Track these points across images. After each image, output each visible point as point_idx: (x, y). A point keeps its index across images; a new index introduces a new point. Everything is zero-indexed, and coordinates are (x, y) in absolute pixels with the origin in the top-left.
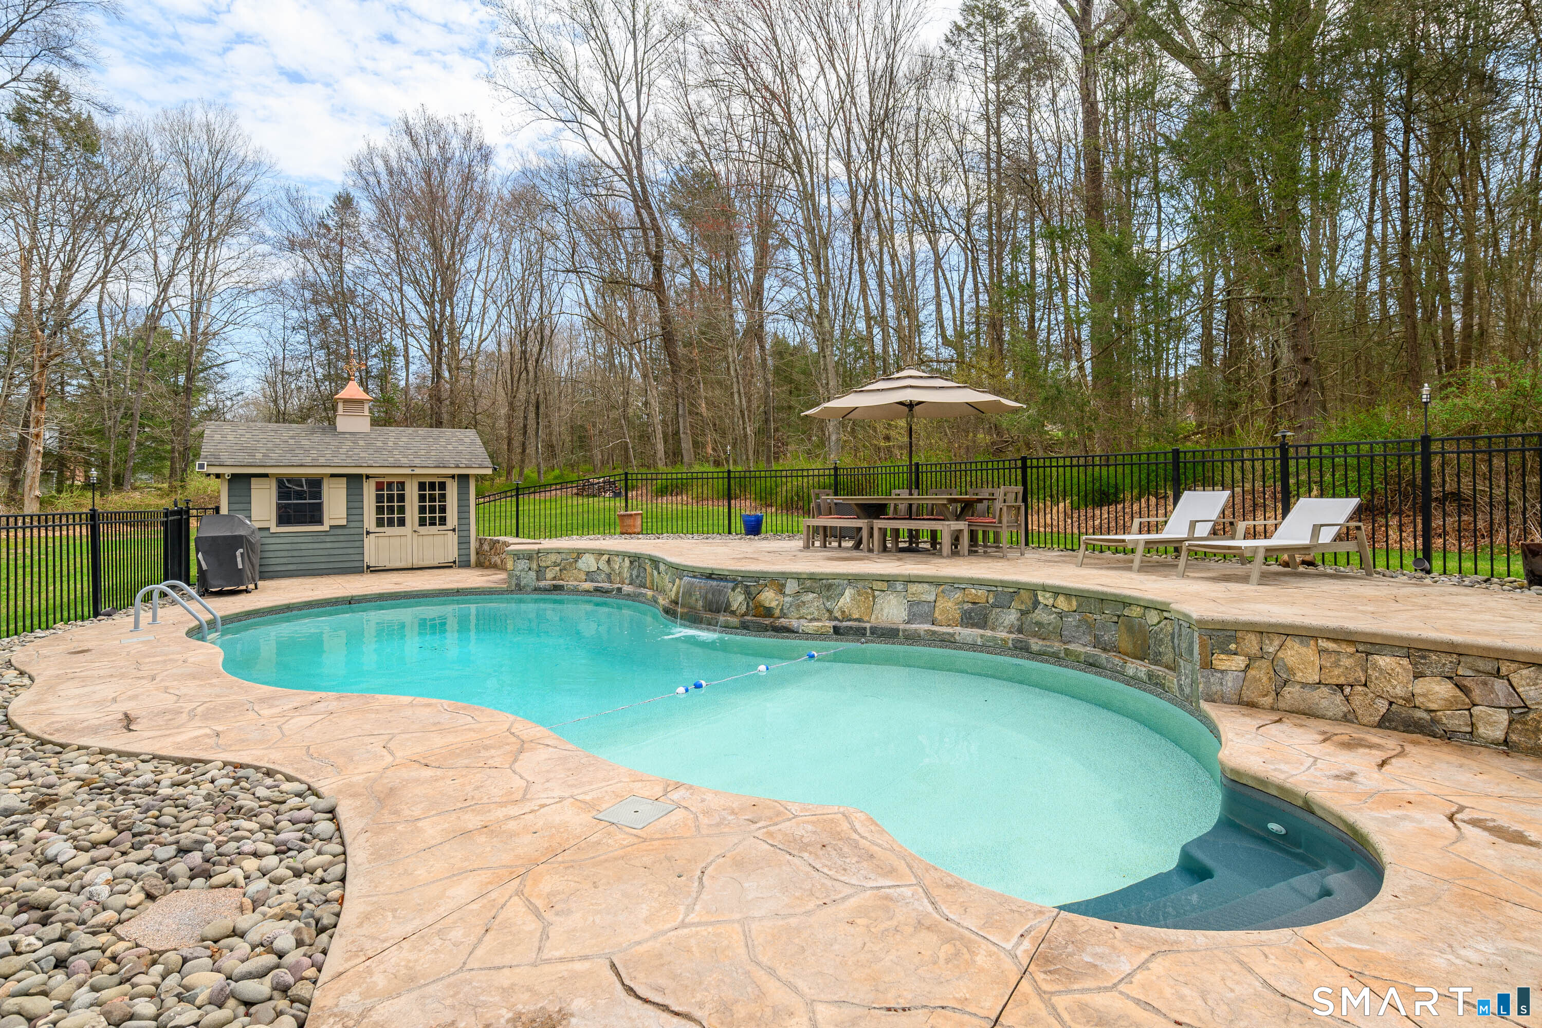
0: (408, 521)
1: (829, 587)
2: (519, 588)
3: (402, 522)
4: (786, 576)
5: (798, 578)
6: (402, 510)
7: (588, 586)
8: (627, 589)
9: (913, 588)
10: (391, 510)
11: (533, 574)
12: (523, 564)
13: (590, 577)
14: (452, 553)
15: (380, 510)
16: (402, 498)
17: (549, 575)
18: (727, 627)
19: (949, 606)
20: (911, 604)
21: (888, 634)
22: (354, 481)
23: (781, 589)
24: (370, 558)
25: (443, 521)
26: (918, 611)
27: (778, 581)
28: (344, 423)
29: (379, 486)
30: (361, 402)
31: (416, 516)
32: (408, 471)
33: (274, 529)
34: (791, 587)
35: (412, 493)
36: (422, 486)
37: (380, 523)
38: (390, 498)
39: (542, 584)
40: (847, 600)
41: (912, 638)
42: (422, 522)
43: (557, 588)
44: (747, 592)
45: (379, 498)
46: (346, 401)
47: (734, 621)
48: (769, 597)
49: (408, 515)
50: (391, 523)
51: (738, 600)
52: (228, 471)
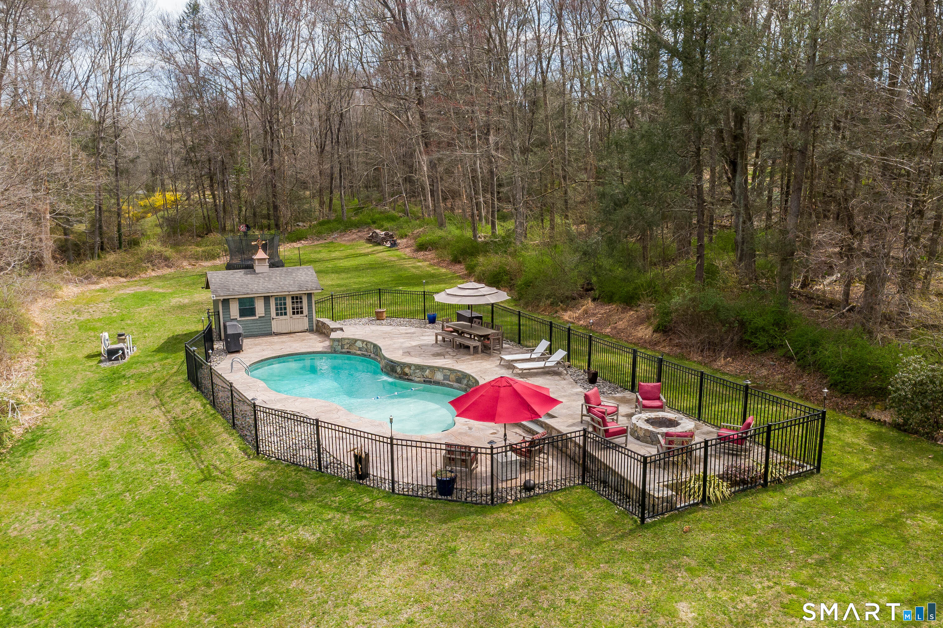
0: (288, 313)
1: (423, 369)
2: (335, 352)
3: (286, 314)
4: (411, 364)
5: (415, 365)
6: (285, 309)
7: (359, 352)
8: (372, 355)
9: (445, 371)
10: (281, 309)
11: (340, 347)
12: (336, 343)
13: (360, 349)
14: (306, 326)
15: (277, 309)
16: (285, 304)
17: (346, 347)
18: (395, 378)
19: (453, 377)
20: (444, 375)
21: (437, 383)
22: (267, 299)
23: (410, 368)
24: (274, 330)
25: (302, 313)
26: (446, 378)
27: (409, 366)
28: (258, 268)
29: (276, 299)
30: (265, 259)
31: (291, 311)
32: (287, 293)
33: (239, 319)
34: (413, 368)
35: (289, 301)
36: (293, 298)
37: (277, 314)
38: (281, 304)
39: (344, 350)
40: (427, 372)
41: (443, 385)
42: (294, 313)
43: (348, 353)
44: (401, 368)
45: (276, 304)
46: (258, 259)
47: (397, 376)
48: (407, 370)
49: (288, 311)
50: (281, 314)
51: (399, 370)
52: (222, 298)
